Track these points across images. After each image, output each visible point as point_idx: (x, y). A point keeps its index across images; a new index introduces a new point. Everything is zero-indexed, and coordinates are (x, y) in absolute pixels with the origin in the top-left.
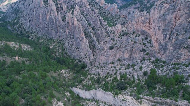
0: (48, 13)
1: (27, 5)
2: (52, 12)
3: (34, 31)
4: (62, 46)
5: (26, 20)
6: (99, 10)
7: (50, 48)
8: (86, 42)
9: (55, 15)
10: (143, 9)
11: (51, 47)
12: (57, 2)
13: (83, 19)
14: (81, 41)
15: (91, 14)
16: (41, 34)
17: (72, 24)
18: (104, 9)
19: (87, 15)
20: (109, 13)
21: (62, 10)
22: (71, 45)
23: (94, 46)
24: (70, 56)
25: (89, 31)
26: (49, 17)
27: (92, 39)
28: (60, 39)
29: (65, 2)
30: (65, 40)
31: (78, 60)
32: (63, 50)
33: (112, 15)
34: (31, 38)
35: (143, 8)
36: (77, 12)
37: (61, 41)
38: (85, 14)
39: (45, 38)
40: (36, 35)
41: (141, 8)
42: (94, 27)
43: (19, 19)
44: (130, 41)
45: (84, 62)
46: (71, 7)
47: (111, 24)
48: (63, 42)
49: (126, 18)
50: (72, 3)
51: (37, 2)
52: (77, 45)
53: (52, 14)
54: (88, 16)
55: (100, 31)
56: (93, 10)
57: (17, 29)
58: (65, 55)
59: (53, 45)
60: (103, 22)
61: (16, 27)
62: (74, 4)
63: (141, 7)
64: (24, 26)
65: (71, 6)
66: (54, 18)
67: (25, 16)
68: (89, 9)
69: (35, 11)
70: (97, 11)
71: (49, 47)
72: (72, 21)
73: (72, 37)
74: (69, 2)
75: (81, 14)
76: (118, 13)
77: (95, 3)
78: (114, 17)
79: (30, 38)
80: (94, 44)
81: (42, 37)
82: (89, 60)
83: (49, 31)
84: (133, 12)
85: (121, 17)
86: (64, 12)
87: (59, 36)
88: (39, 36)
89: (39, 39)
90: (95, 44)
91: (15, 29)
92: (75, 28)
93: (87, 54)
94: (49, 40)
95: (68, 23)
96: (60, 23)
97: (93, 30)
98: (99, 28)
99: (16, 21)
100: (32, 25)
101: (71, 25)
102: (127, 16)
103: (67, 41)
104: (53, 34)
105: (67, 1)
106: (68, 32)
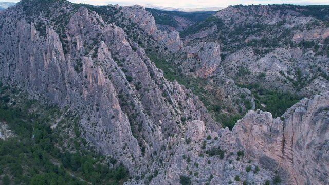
0: (46, 54)
1: (5, 34)
2: (53, 53)
3: (19, 87)
4: (76, 125)
5: (3, 62)
6: (148, 42)
7: (52, 127)
8: (123, 120)
9: (60, 59)
10: (223, 36)
11: (54, 127)
12: (65, 31)
13: (116, 68)
14: (113, 117)
15: (132, 57)
16: (33, 95)
18: (156, 41)
19: (124, 60)
20: (166, 49)
21: (74, 47)
22: (95, 125)
23: (140, 125)
24: (92, 148)
25: (130, 93)
26: (48, 61)
27: (136, 110)
28: (72, 108)
29: (81, 32)
30: (81, 112)
31: (108, 158)
32: (78, 135)
33: (171, 52)
34: (12, 102)
36: (104, 54)
37: (74, 113)
38: (120, 57)
39: (42, 103)
40: (23, 95)
41: (219, 34)
42: (139, 83)
44: (233, 180)
45: (121, 164)
46: (92, 42)
47: (171, 69)
48: (77, 116)
49: (197, 59)
50: (94, 34)
51: (24, 29)
52: (105, 124)
53: (54, 57)
54: (126, 62)
55: (151, 92)
56: (134, 49)
58: (82, 145)
59: (58, 121)
60: (155, 73)
62: (98, 35)
63: (220, 32)
65: (93, 39)
66: (58, 65)
68: (127, 47)
69: (21, 47)
70: (142, 51)
71: (50, 126)
72: (95, 75)
73: (95, 107)
74: (88, 32)
75: (112, 59)
76: (183, 49)
77: (139, 28)
78: (176, 56)
79: (10, 104)
80: (141, 120)
81: (36, 101)
82: (131, 158)
83: (50, 89)
84: (210, 48)
85: (188, 56)
86: (79, 52)
87: (69, 101)
88: (30, 98)
89: (29, 104)
90: (142, 122)
92: (100, 89)
93: (126, 145)
94: (50, 108)
95: (86, 77)
96: (70, 74)
97: (138, 89)
98: (149, 85)
100: (15, 75)
101: (92, 82)
102: (199, 54)
103: (85, 115)
104: (57, 97)
105: (85, 31)
106: (88, 95)
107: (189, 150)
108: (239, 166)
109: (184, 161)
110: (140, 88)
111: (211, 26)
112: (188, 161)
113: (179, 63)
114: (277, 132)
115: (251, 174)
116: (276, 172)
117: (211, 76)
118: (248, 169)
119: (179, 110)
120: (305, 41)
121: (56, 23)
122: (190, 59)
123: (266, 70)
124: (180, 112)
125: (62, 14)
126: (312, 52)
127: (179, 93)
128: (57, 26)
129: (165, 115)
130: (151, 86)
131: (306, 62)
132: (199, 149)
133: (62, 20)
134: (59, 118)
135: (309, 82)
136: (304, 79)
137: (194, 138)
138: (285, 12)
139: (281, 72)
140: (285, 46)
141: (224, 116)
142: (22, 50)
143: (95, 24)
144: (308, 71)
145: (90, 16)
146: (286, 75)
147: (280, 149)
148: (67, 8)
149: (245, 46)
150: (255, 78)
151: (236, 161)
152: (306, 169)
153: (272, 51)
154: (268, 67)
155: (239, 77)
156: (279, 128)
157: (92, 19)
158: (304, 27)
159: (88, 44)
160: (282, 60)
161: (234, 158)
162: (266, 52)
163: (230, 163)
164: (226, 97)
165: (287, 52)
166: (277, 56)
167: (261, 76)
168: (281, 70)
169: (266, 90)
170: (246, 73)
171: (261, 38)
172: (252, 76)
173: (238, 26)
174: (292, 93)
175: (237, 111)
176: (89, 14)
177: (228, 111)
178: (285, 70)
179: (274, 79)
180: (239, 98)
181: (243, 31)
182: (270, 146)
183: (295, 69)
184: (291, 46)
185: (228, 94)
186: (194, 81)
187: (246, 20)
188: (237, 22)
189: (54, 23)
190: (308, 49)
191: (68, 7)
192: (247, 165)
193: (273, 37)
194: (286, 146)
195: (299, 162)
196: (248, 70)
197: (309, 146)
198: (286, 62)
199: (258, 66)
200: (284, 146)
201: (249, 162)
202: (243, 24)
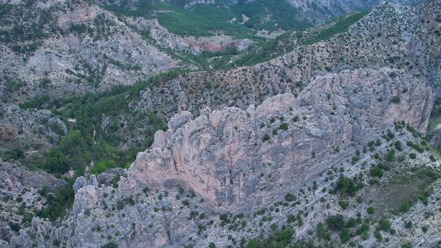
107: (94, 220)
108: (151, 200)
109: (95, 233)
112: (99, 229)
114: (169, 159)
115: (164, 199)
116: (178, 186)
118: (160, 197)
120: (75, 24)
123: (46, 74)
126: (89, 38)
131: (88, 51)
132: (102, 212)
135: (103, 74)
136: (96, 72)
137: (91, 206)
139: (67, 71)
140: (54, 34)
141: (35, 158)
144: (95, 60)
146: (75, 72)
147: (174, 170)
150: (38, 89)
151: (146, 198)
152: (196, 173)
153: (41, 45)
155: (12, 95)
156: (169, 156)
158: (64, 8)
160: (60, 54)
161: (143, 196)
162: (33, 48)
163: (142, 202)
165: (61, 42)
166: (52, 51)
167: (45, 83)
168: (66, 68)
169: (60, 99)
170: (20, 85)
171: (11, 28)
172: (32, 87)
174: (92, 91)
177: (36, 149)
178: (71, 67)
179: (63, 82)
180: (41, 126)
182: (168, 171)
183: (80, 62)
184: (62, 34)
190: (82, 34)
192: (157, 195)
194: (177, 165)
195: (190, 170)
196: (20, 80)
197: (193, 158)
198: (66, 56)
199: (33, 70)
200: (175, 166)
201: (157, 192)
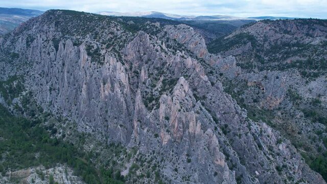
0: (104, 84)
1: (41, 53)
3: (64, 115)
4: (158, 175)
5: (41, 84)
7: (123, 174)
8: (231, 179)
9: (125, 92)
10: (258, 54)
11: (125, 173)
12: (121, 58)
13: (201, 109)
14: (216, 174)
16: (84, 127)
17: (181, 126)
18: (209, 65)
19: (205, 98)
20: (221, 75)
21: (136, 77)
22: (186, 179)
26: (106, 92)
27: (231, 161)
29: (141, 59)
30: (159, 159)
33: (227, 78)
34: (60, 133)
35: (258, 51)
36: (185, 91)
37: (148, 158)
38: (199, 93)
39: (99, 137)
40: (72, 126)
42: (226, 126)
43: (24, 81)
46: (156, 72)
48: (154, 162)
49: (259, 88)
50: (157, 63)
51: (71, 52)
52: (203, 180)
53: (118, 90)
54: (208, 101)
55: (244, 137)
56: (212, 84)
57: (20, 106)
59: (129, 165)
61: (17, 100)
62: (163, 65)
63: (255, 49)
64: (38, 98)
65: (157, 69)
66: (122, 100)
67: (37, 75)
68: (206, 82)
69: (68, 72)
70: (222, 86)
73: (184, 157)
74: (149, 60)
75: (193, 98)
76: (242, 75)
78: (233, 83)
79: (58, 136)
81: (89, 134)
83: (111, 125)
84: (277, 78)
85: (249, 84)
86: (144, 83)
87: (138, 141)
88: (80, 130)
90: (242, 175)
91: (17, 107)
92: (192, 137)
94: (111, 145)
95: (167, 118)
96: (139, 111)
99: (17, 86)
101: (179, 127)
102: (263, 83)
104: (120, 135)
105: (145, 57)
106: (169, 141)
110: (229, 132)
111: (245, 43)
113: (238, 92)
117: (277, 107)
119: (270, 157)
121: (108, 47)
122: (253, 88)
124: (272, 159)
125: (112, 36)
127: (269, 136)
128: (110, 50)
129: (262, 166)
130: (241, 131)
133: (113, 43)
134: (129, 161)
138: (313, 27)
142: (69, 75)
143: (157, 51)
145: (151, 42)
148: (118, 30)
149: (288, 67)
154: (321, 92)
157: (154, 46)
159: (152, 74)
164: (299, 133)
173: (273, 44)
175: (315, 150)
176: (150, 39)
181: (280, 49)
185: (302, 130)
186: (259, 114)
187: (282, 38)
188: (272, 40)
189: (104, 46)
191: (118, 28)
193: (320, 58)
202: (279, 42)
